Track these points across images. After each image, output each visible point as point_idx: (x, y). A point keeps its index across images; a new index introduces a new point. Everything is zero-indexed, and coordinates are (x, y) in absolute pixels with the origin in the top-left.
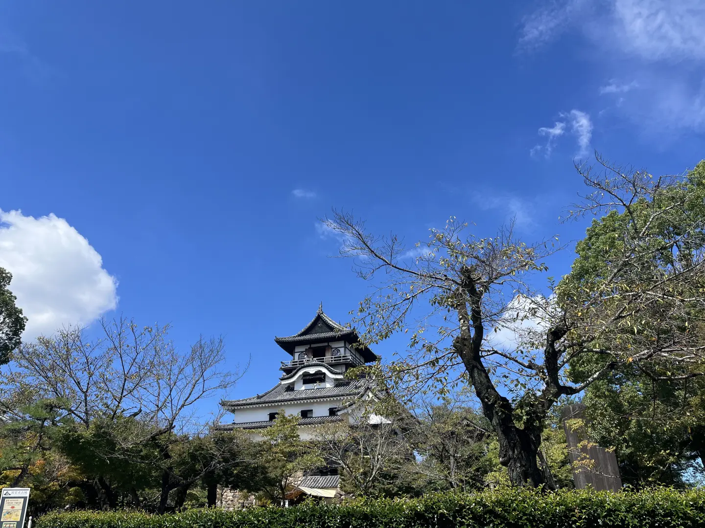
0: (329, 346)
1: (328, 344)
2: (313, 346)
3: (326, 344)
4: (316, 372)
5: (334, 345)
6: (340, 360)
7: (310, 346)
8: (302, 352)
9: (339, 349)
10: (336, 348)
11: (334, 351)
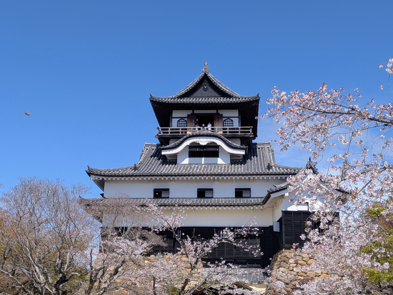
0: (217, 114)
1: (217, 111)
2: (196, 112)
3: (214, 111)
4: (208, 143)
5: (226, 113)
6: (238, 132)
7: (193, 112)
8: (182, 118)
9: (232, 119)
10: (228, 118)
11: (225, 120)
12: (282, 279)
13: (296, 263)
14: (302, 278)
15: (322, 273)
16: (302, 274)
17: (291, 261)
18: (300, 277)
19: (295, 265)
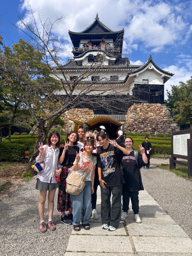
0: (103, 41)
1: (102, 39)
4: (97, 55)
5: (107, 41)
7: (91, 40)
9: (110, 44)
10: (108, 43)
11: (106, 45)
12: (133, 118)
13: (141, 110)
14: (144, 117)
15: (154, 115)
16: (143, 115)
17: (138, 109)
18: (142, 117)
19: (140, 111)
